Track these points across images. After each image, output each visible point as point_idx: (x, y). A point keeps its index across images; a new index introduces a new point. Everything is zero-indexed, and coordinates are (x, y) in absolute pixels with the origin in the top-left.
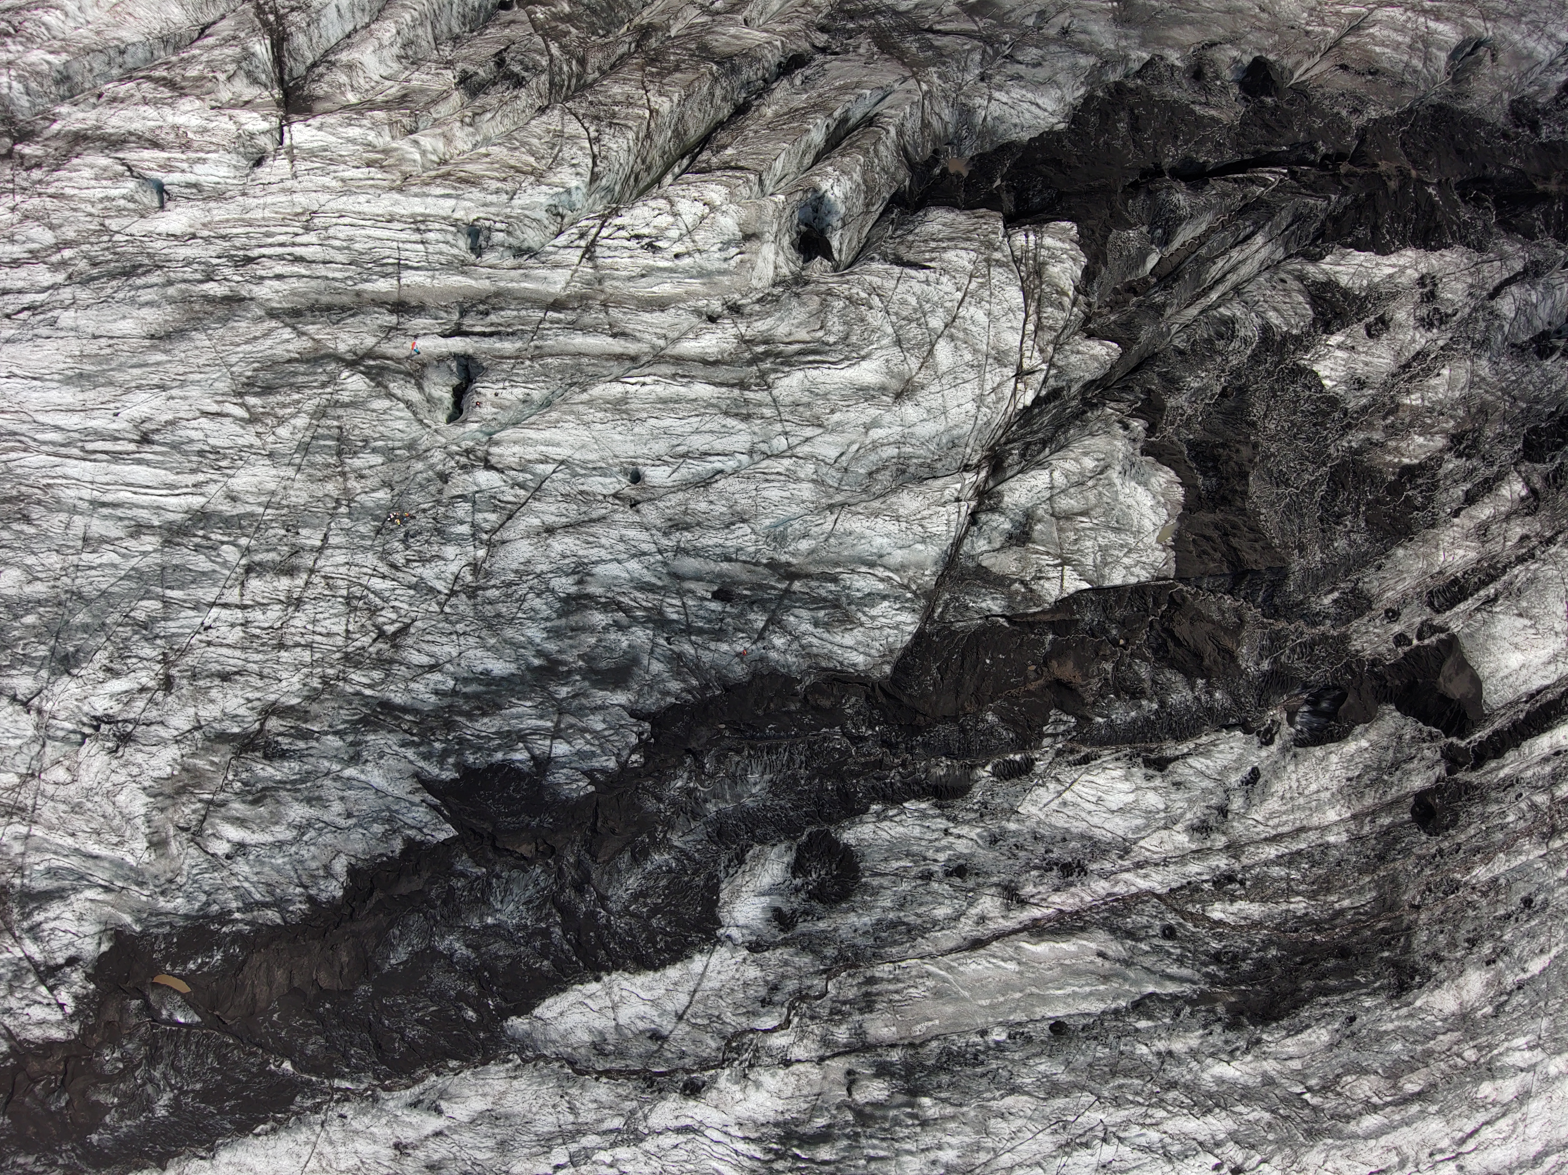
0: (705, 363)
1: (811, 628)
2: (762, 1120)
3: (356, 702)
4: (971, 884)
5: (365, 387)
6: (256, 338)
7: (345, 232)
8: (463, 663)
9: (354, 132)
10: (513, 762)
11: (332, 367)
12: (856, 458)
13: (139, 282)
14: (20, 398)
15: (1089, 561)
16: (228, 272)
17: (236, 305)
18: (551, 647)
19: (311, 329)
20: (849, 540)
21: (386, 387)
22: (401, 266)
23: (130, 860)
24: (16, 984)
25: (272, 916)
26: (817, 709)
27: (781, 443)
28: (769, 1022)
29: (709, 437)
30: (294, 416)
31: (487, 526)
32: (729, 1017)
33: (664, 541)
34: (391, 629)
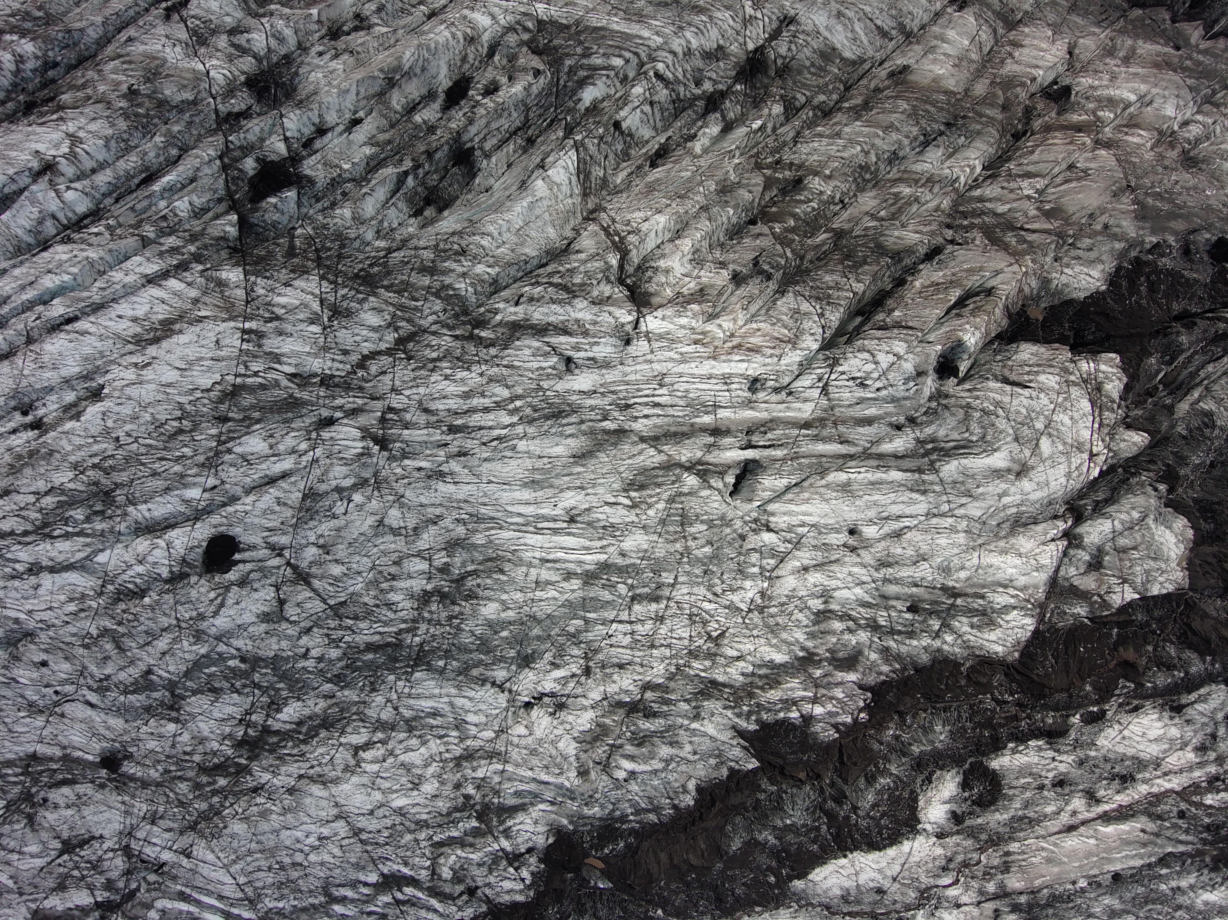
0: (896, 456)
1: (969, 629)
3: (696, 680)
4: (1067, 791)
5: (696, 482)
6: (634, 455)
7: (683, 387)
8: (758, 655)
9: (683, 321)
10: (790, 719)
11: (677, 471)
12: (991, 516)
13: (564, 421)
14: (496, 496)
15: (1139, 580)
16: (616, 414)
17: (622, 435)
18: (810, 644)
19: (666, 448)
20: (991, 571)
21: (708, 482)
22: (716, 406)
23: (567, 784)
25: (652, 817)
26: (977, 683)
27: (945, 508)
28: (946, 881)
29: (901, 506)
30: (657, 502)
31: (768, 568)
32: (923, 879)
33: (876, 575)
34: (714, 634)
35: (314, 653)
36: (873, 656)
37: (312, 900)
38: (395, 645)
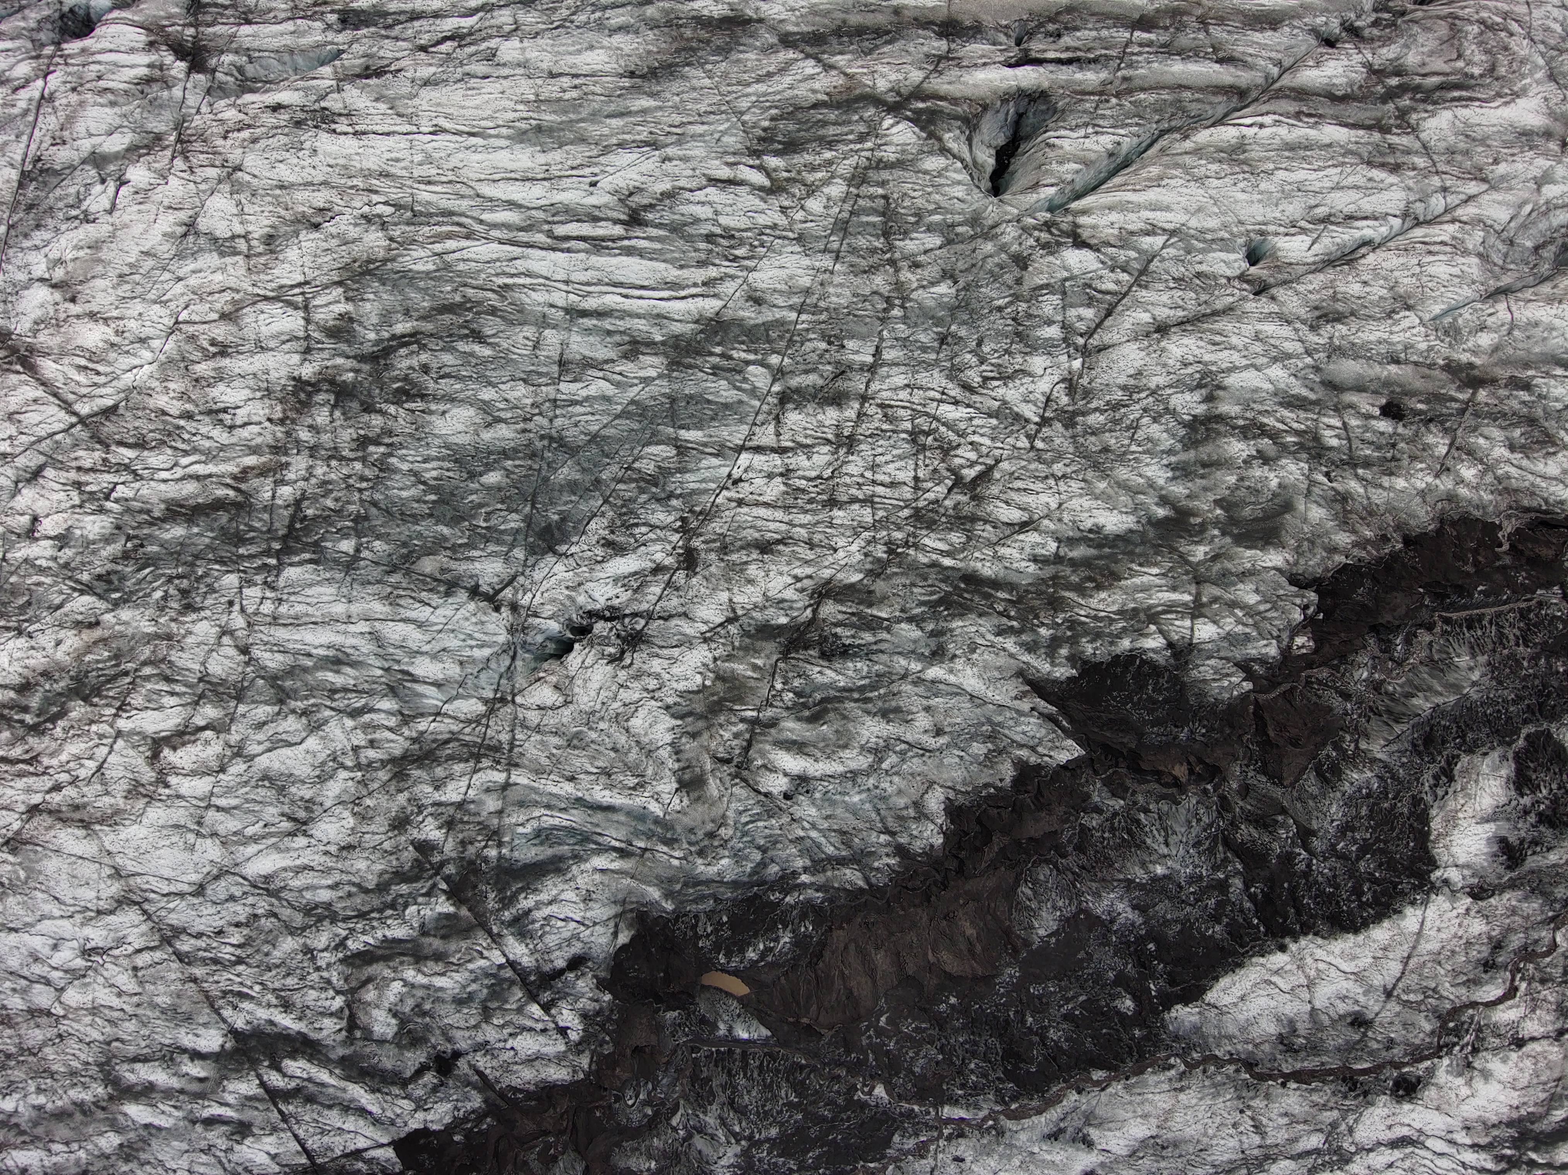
0: (1331, 97)
1: (1506, 453)
2: (1494, 1119)
3: (933, 576)
5: (914, 139)
6: (769, 75)
8: (1066, 517)
10: (1145, 651)
11: (870, 112)
12: (1524, 226)
14: (454, 162)
17: (738, 30)
18: (1179, 490)
19: (840, 60)
20: (1537, 332)
21: (940, 139)
23: (655, 809)
24: (494, 1005)
25: (852, 876)
26: (1534, 562)
27: (1438, 203)
28: (1492, 992)
29: (1353, 195)
30: (826, 182)
31: (1081, 326)
32: (1447, 989)
33: (1313, 338)
34: (970, 473)
35: (50, 526)
36: (1317, 513)
37: (78, 1094)
38: (238, 506)
